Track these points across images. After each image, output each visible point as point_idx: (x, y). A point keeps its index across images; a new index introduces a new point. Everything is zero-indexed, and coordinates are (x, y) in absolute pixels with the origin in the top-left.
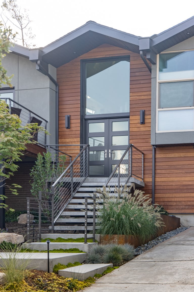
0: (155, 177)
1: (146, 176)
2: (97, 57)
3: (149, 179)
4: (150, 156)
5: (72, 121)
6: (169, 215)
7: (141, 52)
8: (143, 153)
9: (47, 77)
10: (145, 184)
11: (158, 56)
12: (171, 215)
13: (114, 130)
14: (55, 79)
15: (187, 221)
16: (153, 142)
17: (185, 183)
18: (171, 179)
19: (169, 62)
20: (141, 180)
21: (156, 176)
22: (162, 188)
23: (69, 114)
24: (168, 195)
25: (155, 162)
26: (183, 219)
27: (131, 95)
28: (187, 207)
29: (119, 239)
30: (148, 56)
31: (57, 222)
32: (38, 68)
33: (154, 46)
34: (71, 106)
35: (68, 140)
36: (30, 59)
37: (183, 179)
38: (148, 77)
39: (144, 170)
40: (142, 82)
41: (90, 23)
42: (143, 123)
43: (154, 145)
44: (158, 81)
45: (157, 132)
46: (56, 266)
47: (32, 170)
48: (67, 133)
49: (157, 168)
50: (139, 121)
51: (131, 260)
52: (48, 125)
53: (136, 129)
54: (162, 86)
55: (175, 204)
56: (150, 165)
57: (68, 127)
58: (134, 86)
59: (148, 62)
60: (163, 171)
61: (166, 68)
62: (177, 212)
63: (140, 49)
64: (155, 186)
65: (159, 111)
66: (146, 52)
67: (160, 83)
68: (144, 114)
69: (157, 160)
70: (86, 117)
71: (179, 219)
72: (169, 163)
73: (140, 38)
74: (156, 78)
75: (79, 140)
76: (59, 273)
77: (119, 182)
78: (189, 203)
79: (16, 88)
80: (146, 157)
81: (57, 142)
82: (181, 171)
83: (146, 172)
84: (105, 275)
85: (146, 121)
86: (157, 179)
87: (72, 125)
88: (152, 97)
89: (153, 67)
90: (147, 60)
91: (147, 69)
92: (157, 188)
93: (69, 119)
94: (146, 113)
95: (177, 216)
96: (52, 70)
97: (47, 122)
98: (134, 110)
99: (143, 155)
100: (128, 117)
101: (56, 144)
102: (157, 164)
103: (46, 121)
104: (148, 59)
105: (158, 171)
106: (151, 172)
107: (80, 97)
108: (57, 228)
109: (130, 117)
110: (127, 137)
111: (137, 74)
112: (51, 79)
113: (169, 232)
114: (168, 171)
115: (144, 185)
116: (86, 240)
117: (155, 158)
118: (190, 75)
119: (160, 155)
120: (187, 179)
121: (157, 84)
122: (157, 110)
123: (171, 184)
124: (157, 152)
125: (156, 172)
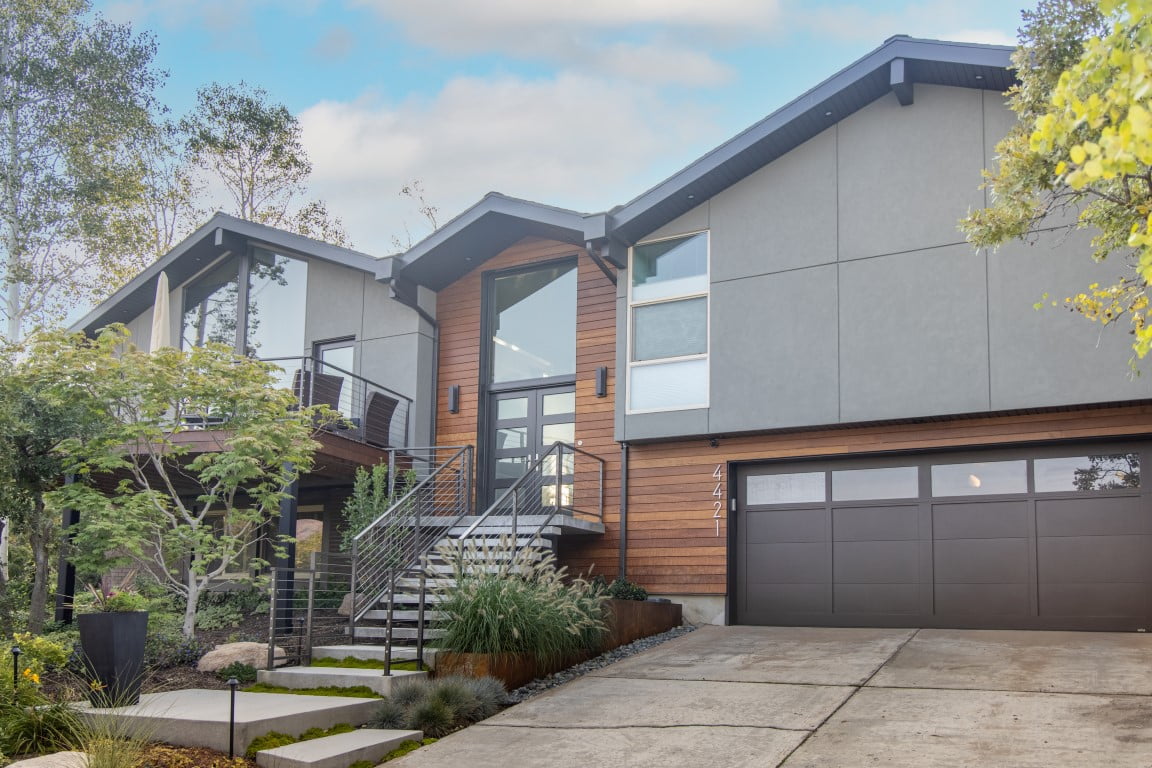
0: (627, 513)
1: (609, 509)
2: (518, 263)
3: (614, 517)
4: (617, 464)
5: (464, 398)
6: (650, 598)
7: (589, 245)
8: (601, 460)
9: (412, 311)
10: (606, 528)
11: (631, 250)
12: (657, 599)
13: (547, 412)
14: (433, 315)
15: (697, 611)
16: (619, 436)
17: (692, 525)
18: (662, 516)
19: (663, 262)
20: (597, 520)
21: (630, 510)
22: (641, 535)
23: (456, 384)
24: (654, 552)
25: (627, 478)
26: (688, 606)
27: (578, 337)
28: (696, 580)
30: (606, 253)
31: (366, 617)
32: (393, 294)
33: (616, 230)
34: (462, 367)
35: (453, 437)
36: (378, 277)
37: (688, 515)
38: (609, 298)
39: (604, 497)
40: (601, 308)
41: (492, 196)
42: (603, 394)
43: (621, 442)
44: (630, 303)
45: (627, 413)
46: (257, 740)
47: (349, 503)
48: (453, 422)
49: (631, 491)
50: (594, 391)
51: (484, 718)
52: (413, 407)
53: (588, 409)
54: (640, 312)
55: (669, 572)
56: (616, 484)
57: (456, 410)
58: (586, 318)
59: (609, 265)
60: (645, 499)
61: (655, 275)
62: (675, 591)
63: (586, 238)
64: (626, 531)
65: (632, 367)
66: (598, 243)
67: (635, 308)
68: (605, 375)
69: (631, 475)
70: (494, 388)
71: (679, 607)
72: (658, 481)
73: (587, 217)
74: (626, 297)
75: (476, 437)
76: (258, 758)
77: (515, 526)
78: (701, 571)
79: (358, 338)
80: (609, 468)
81: (433, 442)
82: (683, 499)
83: (609, 500)
84: (386, 761)
85: (610, 390)
86: (633, 517)
87: (464, 406)
88: (617, 339)
89: (619, 273)
90: (603, 260)
92: (631, 535)
93: (457, 393)
94: (610, 372)
95: (675, 601)
96: (426, 297)
97: (411, 401)
98: (585, 368)
99: (601, 464)
100: (573, 384)
101: (431, 445)
102: (632, 483)
103: (407, 399)
104: (605, 258)
105: (633, 499)
106: (618, 501)
107: (478, 348)
108: (360, 632)
109: (577, 383)
110: (572, 427)
111: (592, 292)
112: (423, 314)
113: (644, 638)
114: (654, 499)
115: (602, 530)
116: (388, 664)
117: (627, 470)
118: (700, 285)
119: (638, 463)
120: (696, 515)
121: (629, 309)
122: (629, 364)
123: (662, 527)
124: (633, 456)
125: (630, 502)
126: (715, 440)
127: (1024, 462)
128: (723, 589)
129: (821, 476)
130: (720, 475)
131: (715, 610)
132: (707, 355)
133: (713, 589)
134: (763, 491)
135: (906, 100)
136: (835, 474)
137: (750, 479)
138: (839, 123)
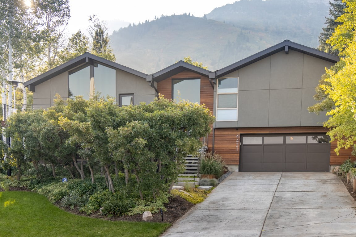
1: (209, 144)
2: (183, 77)
4: (212, 133)
9: (153, 88)
10: (208, 149)
11: (218, 79)
14: (157, 89)
15: (231, 169)
16: (214, 127)
17: (231, 148)
18: (223, 146)
19: (222, 82)
21: (215, 144)
26: (229, 167)
27: (201, 99)
28: (232, 161)
29: (210, 176)
32: (150, 85)
33: (216, 76)
36: (147, 80)
37: (230, 146)
39: (208, 141)
40: (207, 92)
41: (181, 62)
43: (214, 128)
44: (217, 93)
45: (216, 121)
49: (215, 140)
54: (220, 96)
55: (225, 159)
56: (211, 138)
58: (203, 95)
60: (219, 142)
62: (226, 164)
63: (210, 78)
64: (214, 149)
65: (218, 110)
66: (212, 79)
67: (218, 95)
69: (215, 136)
71: (227, 168)
72: (222, 138)
73: (210, 72)
74: (216, 92)
78: (233, 159)
79: (135, 94)
82: (229, 142)
84: (213, 189)
86: (215, 146)
88: (214, 101)
89: (214, 85)
91: (211, 86)
95: (226, 166)
102: (215, 138)
104: (213, 82)
105: (216, 142)
106: (212, 142)
111: (204, 88)
113: (224, 174)
114: (221, 142)
118: (235, 90)
119: (217, 133)
120: (232, 146)
121: (217, 95)
122: (217, 109)
123: (223, 149)
124: (215, 131)
125: (215, 142)
126: (237, 129)
127: (306, 137)
128: (238, 163)
129: (262, 138)
130: (238, 137)
131: (236, 169)
132: (237, 108)
133: (236, 163)
134: (247, 141)
135: (287, 53)
136: (265, 137)
137: (244, 138)
138: (272, 56)
